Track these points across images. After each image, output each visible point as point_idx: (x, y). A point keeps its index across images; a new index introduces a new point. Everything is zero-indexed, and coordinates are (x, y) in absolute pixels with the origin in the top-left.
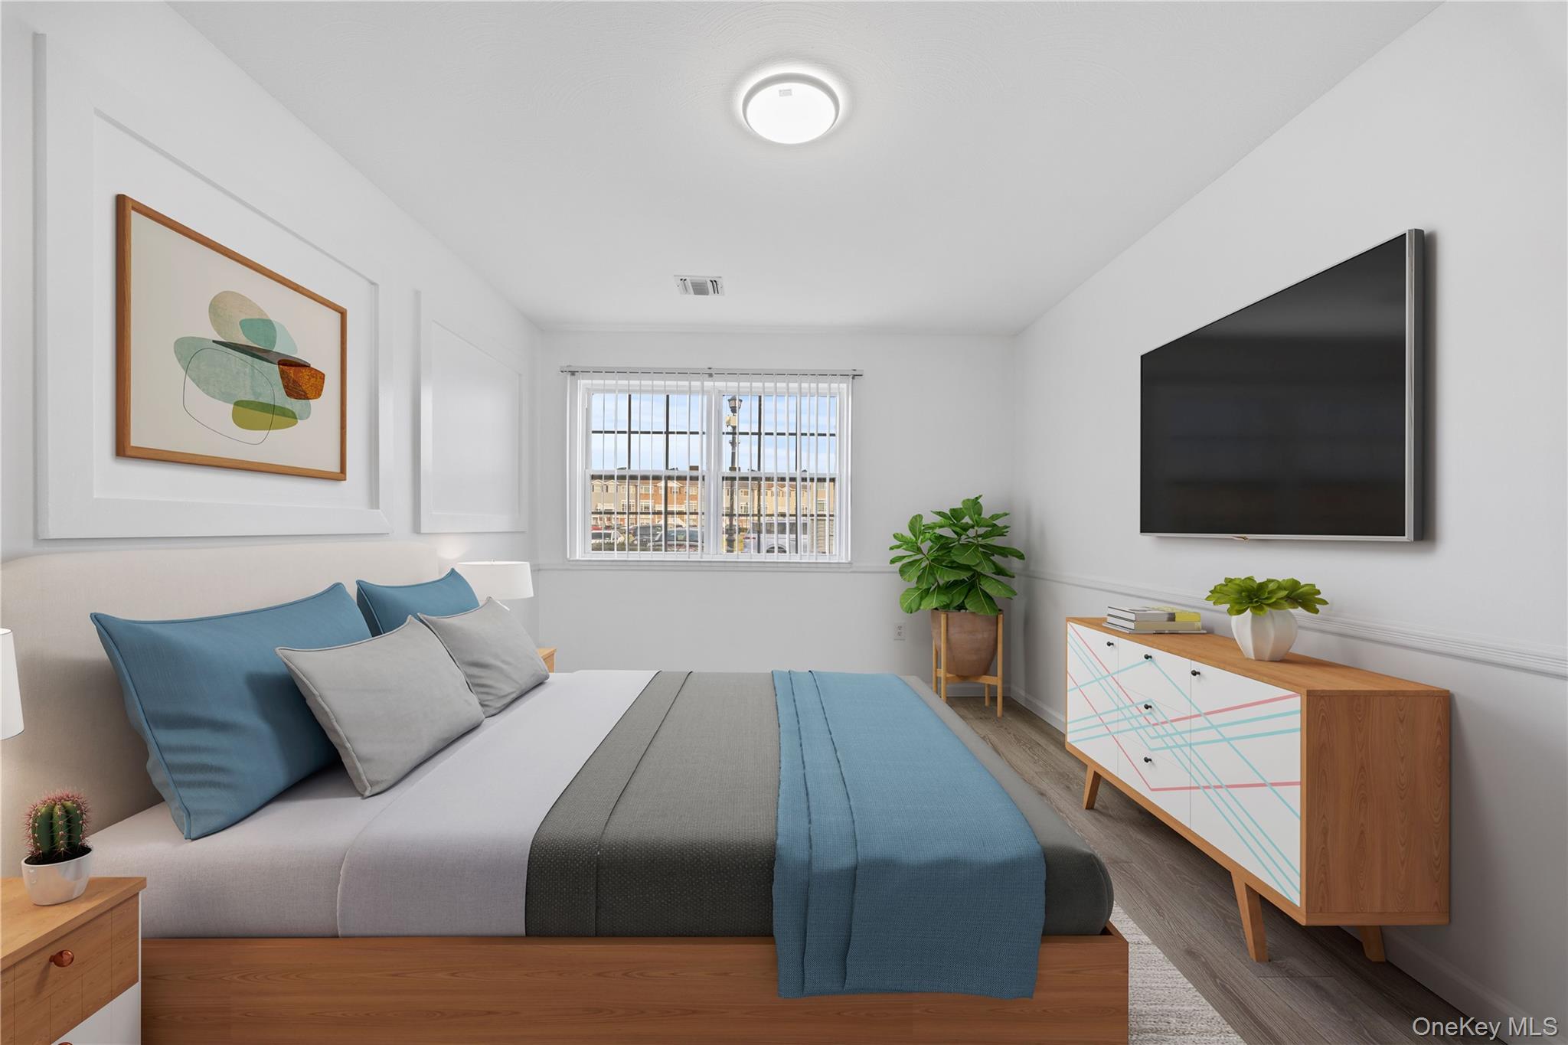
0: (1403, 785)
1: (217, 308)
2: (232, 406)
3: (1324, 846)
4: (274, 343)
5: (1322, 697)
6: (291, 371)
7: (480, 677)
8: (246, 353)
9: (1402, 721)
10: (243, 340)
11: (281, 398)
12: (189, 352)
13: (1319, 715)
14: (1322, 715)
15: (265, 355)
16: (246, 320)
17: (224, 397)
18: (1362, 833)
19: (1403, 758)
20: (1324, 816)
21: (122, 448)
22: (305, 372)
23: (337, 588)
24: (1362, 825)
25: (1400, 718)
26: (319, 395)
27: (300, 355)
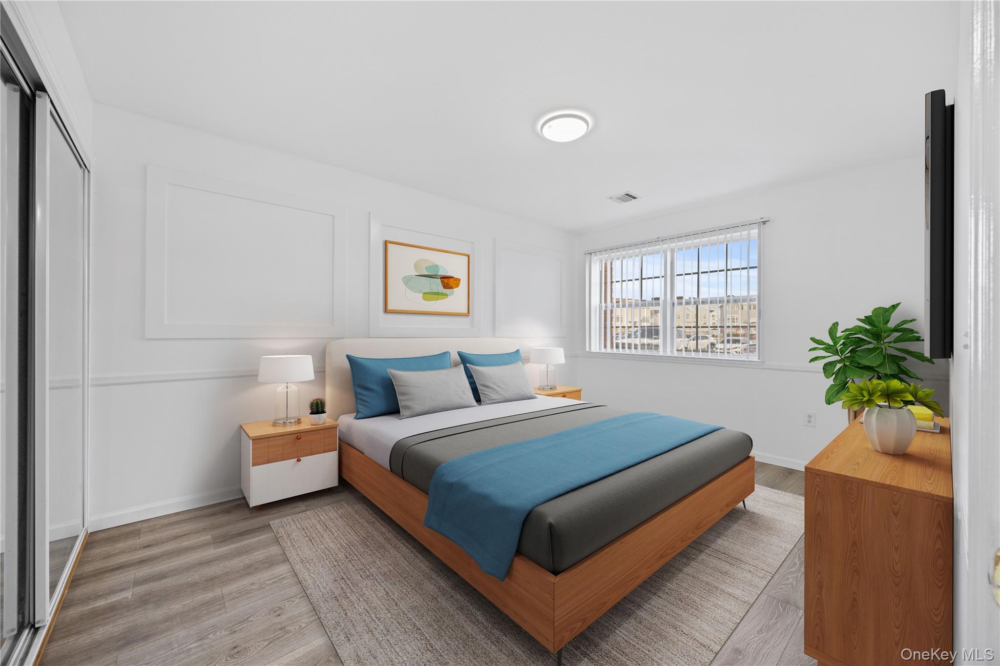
0: (897, 573)
1: (416, 266)
2: (422, 294)
3: (818, 596)
4: (438, 271)
5: (817, 474)
6: (446, 280)
7: (485, 391)
8: (427, 277)
9: (896, 514)
10: (426, 273)
11: (441, 289)
12: (407, 281)
13: (815, 490)
14: (817, 490)
15: (435, 277)
16: (428, 267)
17: (419, 292)
18: (855, 599)
19: (897, 548)
20: (819, 572)
21: (386, 311)
22: (452, 280)
23: (446, 353)
24: (854, 593)
25: (894, 512)
26: (458, 286)
27: (449, 274)
